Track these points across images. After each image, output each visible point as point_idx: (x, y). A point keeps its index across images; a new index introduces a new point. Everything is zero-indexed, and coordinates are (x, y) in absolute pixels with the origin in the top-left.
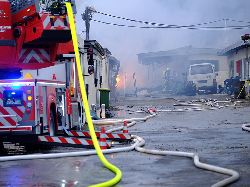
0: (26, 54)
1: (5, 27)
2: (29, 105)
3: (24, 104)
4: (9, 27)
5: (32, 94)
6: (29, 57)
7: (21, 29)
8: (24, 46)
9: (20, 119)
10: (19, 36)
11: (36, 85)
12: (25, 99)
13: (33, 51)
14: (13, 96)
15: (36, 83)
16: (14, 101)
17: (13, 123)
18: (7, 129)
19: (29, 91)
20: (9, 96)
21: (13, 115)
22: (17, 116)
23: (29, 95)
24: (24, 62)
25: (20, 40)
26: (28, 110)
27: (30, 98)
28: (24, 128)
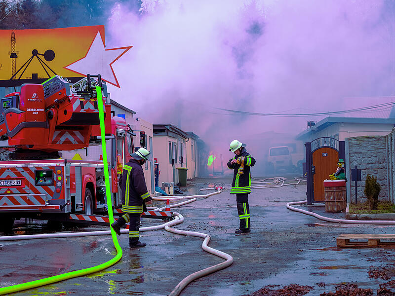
0: (60, 135)
1: (38, 110)
2: (59, 184)
3: (54, 183)
4: (42, 110)
5: (62, 174)
6: (63, 139)
7: (53, 111)
8: (57, 128)
9: (50, 198)
10: (51, 118)
11: (65, 166)
12: (55, 179)
13: (67, 132)
14: (45, 176)
15: (65, 163)
16: (45, 181)
17: (42, 202)
18: (37, 207)
19: (59, 171)
20: (41, 176)
21: (43, 194)
22: (46, 195)
23: (59, 175)
24: (58, 143)
25: (53, 123)
26: (58, 189)
27: (60, 178)
28: (53, 207)
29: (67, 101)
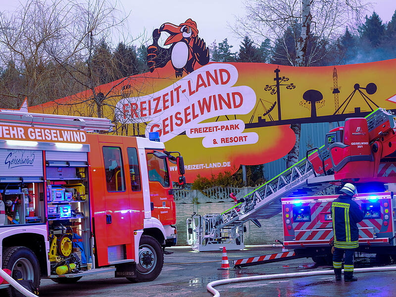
0: (385, 168)
1: (362, 143)
2: (386, 217)
3: (381, 216)
4: (367, 143)
5: (389, 207)
6: (388, 171)
7: (377, 144)
8: (382, 161)
9: (378, 231)
10: (376, 151)
11: (392, 198)
12: (382, 212)
13: (392, 165)
14: (372, 209)
15: (392, 196)
16: (372, 214)
17: (370, 235)
18: (365, 241)
19: (386, 204)
20: (368, 209)
21: (371, 227)
22: (374, 228)
23: (386, 208)
24: (383, 176)
25: (378, 156)
26: (385, 222)
27: (387, 211)
28: (382, 240)
29: (391, 134)
